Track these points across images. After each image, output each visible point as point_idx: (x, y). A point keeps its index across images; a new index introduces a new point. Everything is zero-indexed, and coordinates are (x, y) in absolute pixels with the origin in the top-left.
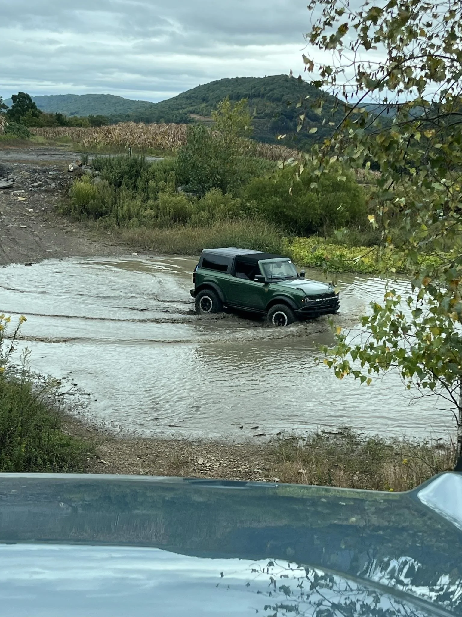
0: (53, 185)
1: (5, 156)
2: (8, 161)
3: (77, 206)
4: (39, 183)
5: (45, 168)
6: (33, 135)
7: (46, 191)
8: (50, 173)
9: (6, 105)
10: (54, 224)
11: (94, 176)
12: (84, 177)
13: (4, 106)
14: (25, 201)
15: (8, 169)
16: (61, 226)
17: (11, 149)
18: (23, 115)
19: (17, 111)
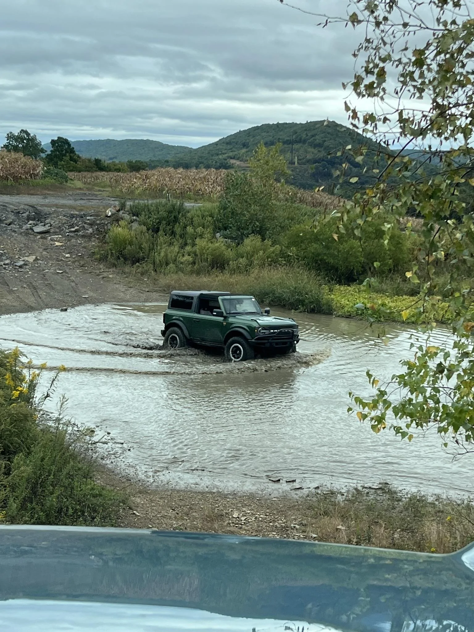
0: (91, 230)
1: (43, 200)
2: (46, 206)
3: (114, 252)
4: (76, 228)
5: (82, 213)
6: (71, 179)
7: (83, 236)
8: (88, 218)
9: (45, 149)
10: (90, 270)
11: (132, 222)
12: (122, 223)
13: (43, 151)
14: (62, 246)
15: (46, 214)
16: (98, 272)
17: (48, 194)
18: (61, 160)
19: (56, 156)
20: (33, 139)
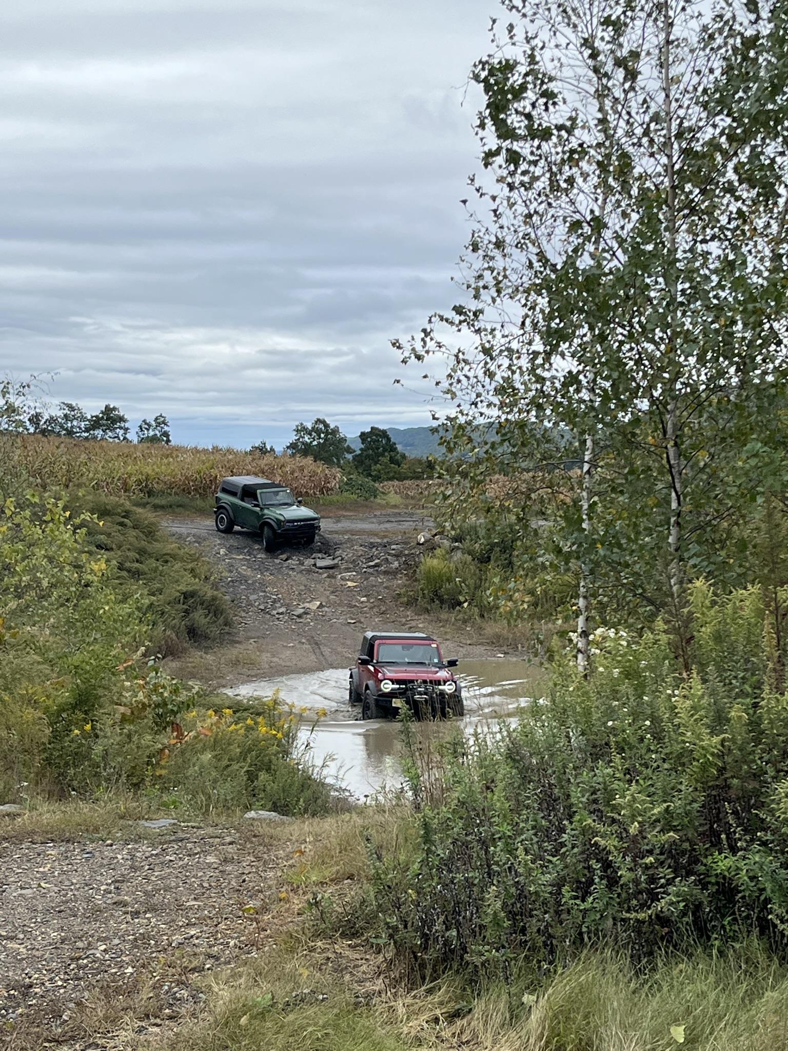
0: (396, 564)
1: (334, 526)
2: (336, 532)
3: (426, 592)
4: (377, 561)
5: (385, 541)
6: (383, 493)
7: (386, 573)
8: (393, 547)
9: (353, 447)
10: (393, 618)
11: (453, 549)
12: (438, 551)
13: (349, 450)
14: (355, 587)
15: (336, 544)
16: (403, 620)
17: (344, 516)
18: (376, 463)
19: (368, 456)
20: (335, 431)
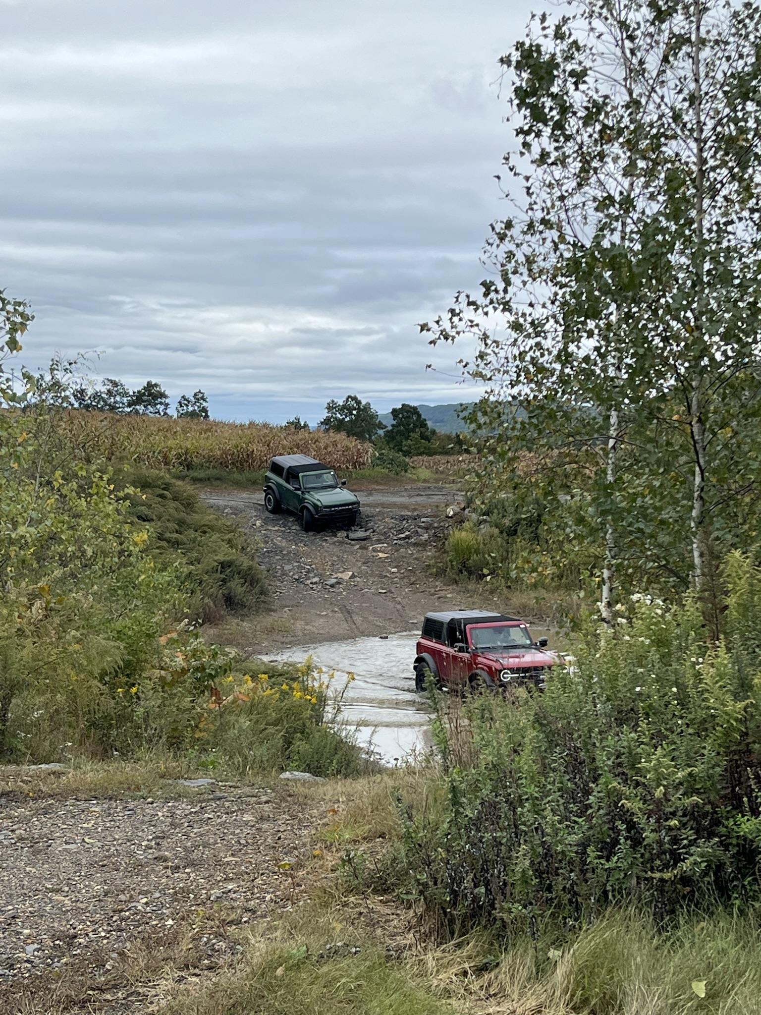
0: (426, 536)
1: (366, 498)
2: (369, 505)
3: (454, 563)
4: (407, 533)
5: (416, 513)
6: (414, 468)
7: (415, 544)
8: (423, 520)
9: (384, 423)
10: (422, 588)
11: (481, 522)
12: (466, 525)
13: (381, 426)
14: (387, 558)
15: (368, 516)
16: (432, 590)
17: (376, 490)
18: (407, 439)
19: (399, 432)
20: (367, 407)
